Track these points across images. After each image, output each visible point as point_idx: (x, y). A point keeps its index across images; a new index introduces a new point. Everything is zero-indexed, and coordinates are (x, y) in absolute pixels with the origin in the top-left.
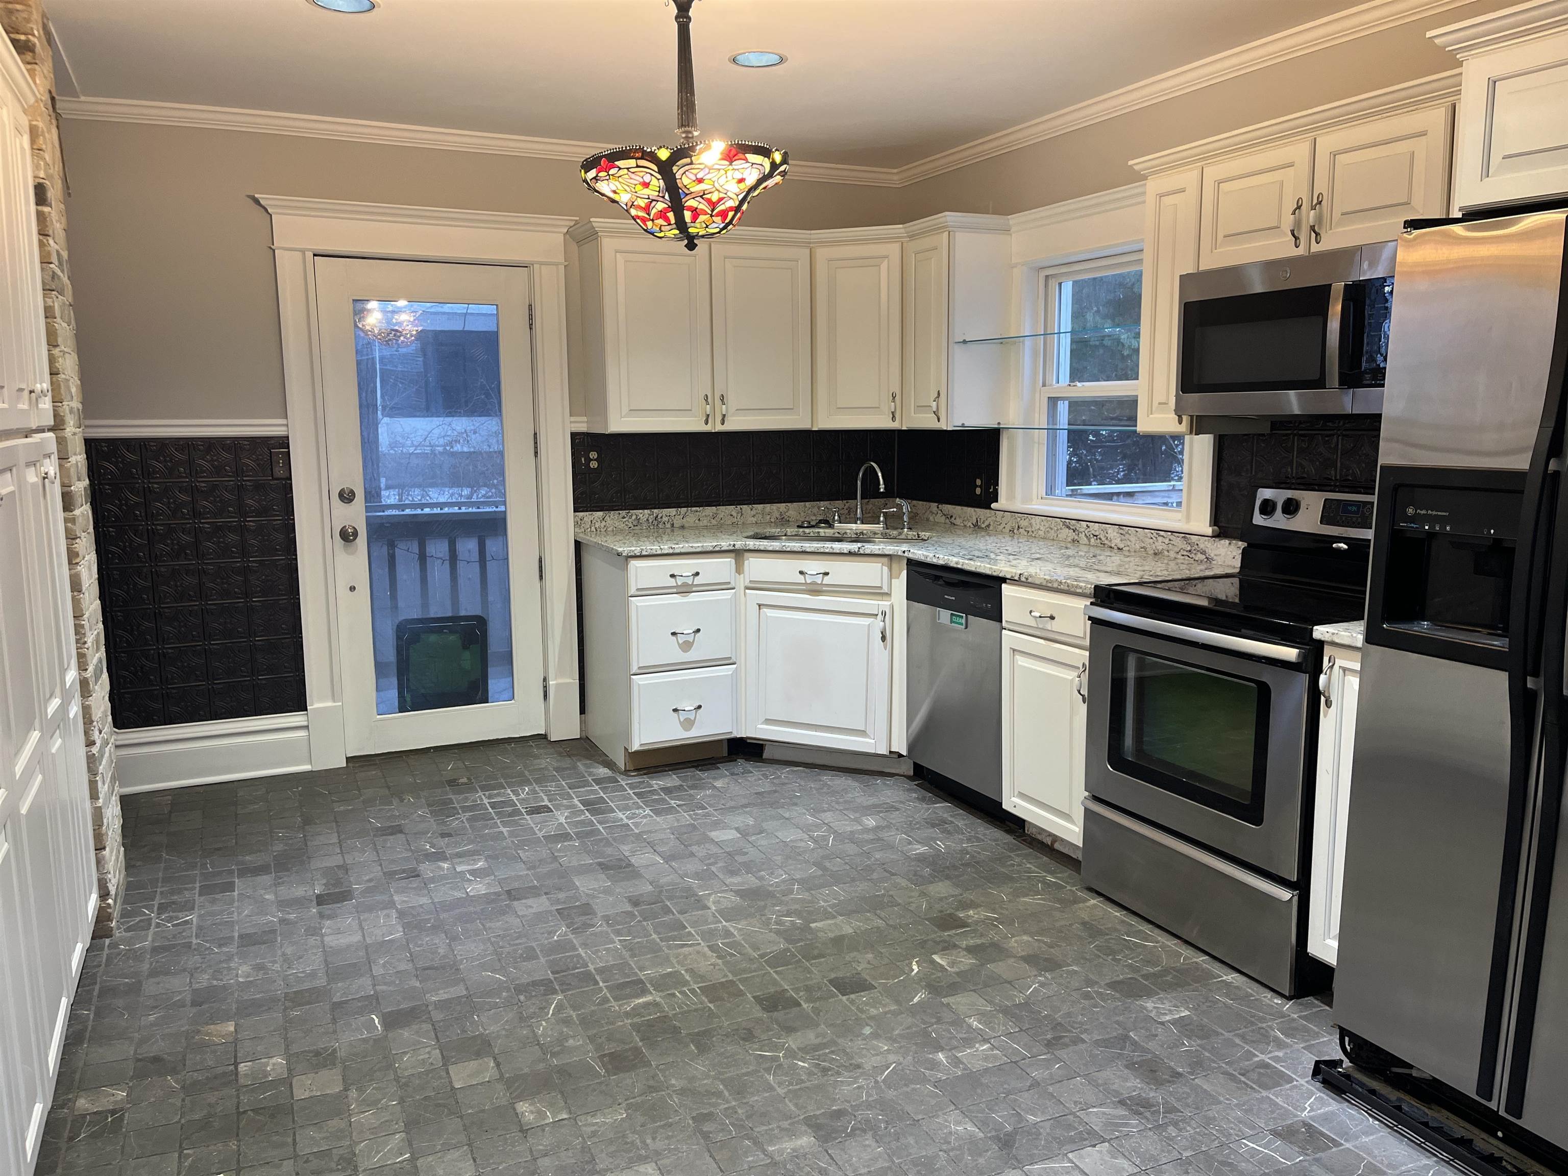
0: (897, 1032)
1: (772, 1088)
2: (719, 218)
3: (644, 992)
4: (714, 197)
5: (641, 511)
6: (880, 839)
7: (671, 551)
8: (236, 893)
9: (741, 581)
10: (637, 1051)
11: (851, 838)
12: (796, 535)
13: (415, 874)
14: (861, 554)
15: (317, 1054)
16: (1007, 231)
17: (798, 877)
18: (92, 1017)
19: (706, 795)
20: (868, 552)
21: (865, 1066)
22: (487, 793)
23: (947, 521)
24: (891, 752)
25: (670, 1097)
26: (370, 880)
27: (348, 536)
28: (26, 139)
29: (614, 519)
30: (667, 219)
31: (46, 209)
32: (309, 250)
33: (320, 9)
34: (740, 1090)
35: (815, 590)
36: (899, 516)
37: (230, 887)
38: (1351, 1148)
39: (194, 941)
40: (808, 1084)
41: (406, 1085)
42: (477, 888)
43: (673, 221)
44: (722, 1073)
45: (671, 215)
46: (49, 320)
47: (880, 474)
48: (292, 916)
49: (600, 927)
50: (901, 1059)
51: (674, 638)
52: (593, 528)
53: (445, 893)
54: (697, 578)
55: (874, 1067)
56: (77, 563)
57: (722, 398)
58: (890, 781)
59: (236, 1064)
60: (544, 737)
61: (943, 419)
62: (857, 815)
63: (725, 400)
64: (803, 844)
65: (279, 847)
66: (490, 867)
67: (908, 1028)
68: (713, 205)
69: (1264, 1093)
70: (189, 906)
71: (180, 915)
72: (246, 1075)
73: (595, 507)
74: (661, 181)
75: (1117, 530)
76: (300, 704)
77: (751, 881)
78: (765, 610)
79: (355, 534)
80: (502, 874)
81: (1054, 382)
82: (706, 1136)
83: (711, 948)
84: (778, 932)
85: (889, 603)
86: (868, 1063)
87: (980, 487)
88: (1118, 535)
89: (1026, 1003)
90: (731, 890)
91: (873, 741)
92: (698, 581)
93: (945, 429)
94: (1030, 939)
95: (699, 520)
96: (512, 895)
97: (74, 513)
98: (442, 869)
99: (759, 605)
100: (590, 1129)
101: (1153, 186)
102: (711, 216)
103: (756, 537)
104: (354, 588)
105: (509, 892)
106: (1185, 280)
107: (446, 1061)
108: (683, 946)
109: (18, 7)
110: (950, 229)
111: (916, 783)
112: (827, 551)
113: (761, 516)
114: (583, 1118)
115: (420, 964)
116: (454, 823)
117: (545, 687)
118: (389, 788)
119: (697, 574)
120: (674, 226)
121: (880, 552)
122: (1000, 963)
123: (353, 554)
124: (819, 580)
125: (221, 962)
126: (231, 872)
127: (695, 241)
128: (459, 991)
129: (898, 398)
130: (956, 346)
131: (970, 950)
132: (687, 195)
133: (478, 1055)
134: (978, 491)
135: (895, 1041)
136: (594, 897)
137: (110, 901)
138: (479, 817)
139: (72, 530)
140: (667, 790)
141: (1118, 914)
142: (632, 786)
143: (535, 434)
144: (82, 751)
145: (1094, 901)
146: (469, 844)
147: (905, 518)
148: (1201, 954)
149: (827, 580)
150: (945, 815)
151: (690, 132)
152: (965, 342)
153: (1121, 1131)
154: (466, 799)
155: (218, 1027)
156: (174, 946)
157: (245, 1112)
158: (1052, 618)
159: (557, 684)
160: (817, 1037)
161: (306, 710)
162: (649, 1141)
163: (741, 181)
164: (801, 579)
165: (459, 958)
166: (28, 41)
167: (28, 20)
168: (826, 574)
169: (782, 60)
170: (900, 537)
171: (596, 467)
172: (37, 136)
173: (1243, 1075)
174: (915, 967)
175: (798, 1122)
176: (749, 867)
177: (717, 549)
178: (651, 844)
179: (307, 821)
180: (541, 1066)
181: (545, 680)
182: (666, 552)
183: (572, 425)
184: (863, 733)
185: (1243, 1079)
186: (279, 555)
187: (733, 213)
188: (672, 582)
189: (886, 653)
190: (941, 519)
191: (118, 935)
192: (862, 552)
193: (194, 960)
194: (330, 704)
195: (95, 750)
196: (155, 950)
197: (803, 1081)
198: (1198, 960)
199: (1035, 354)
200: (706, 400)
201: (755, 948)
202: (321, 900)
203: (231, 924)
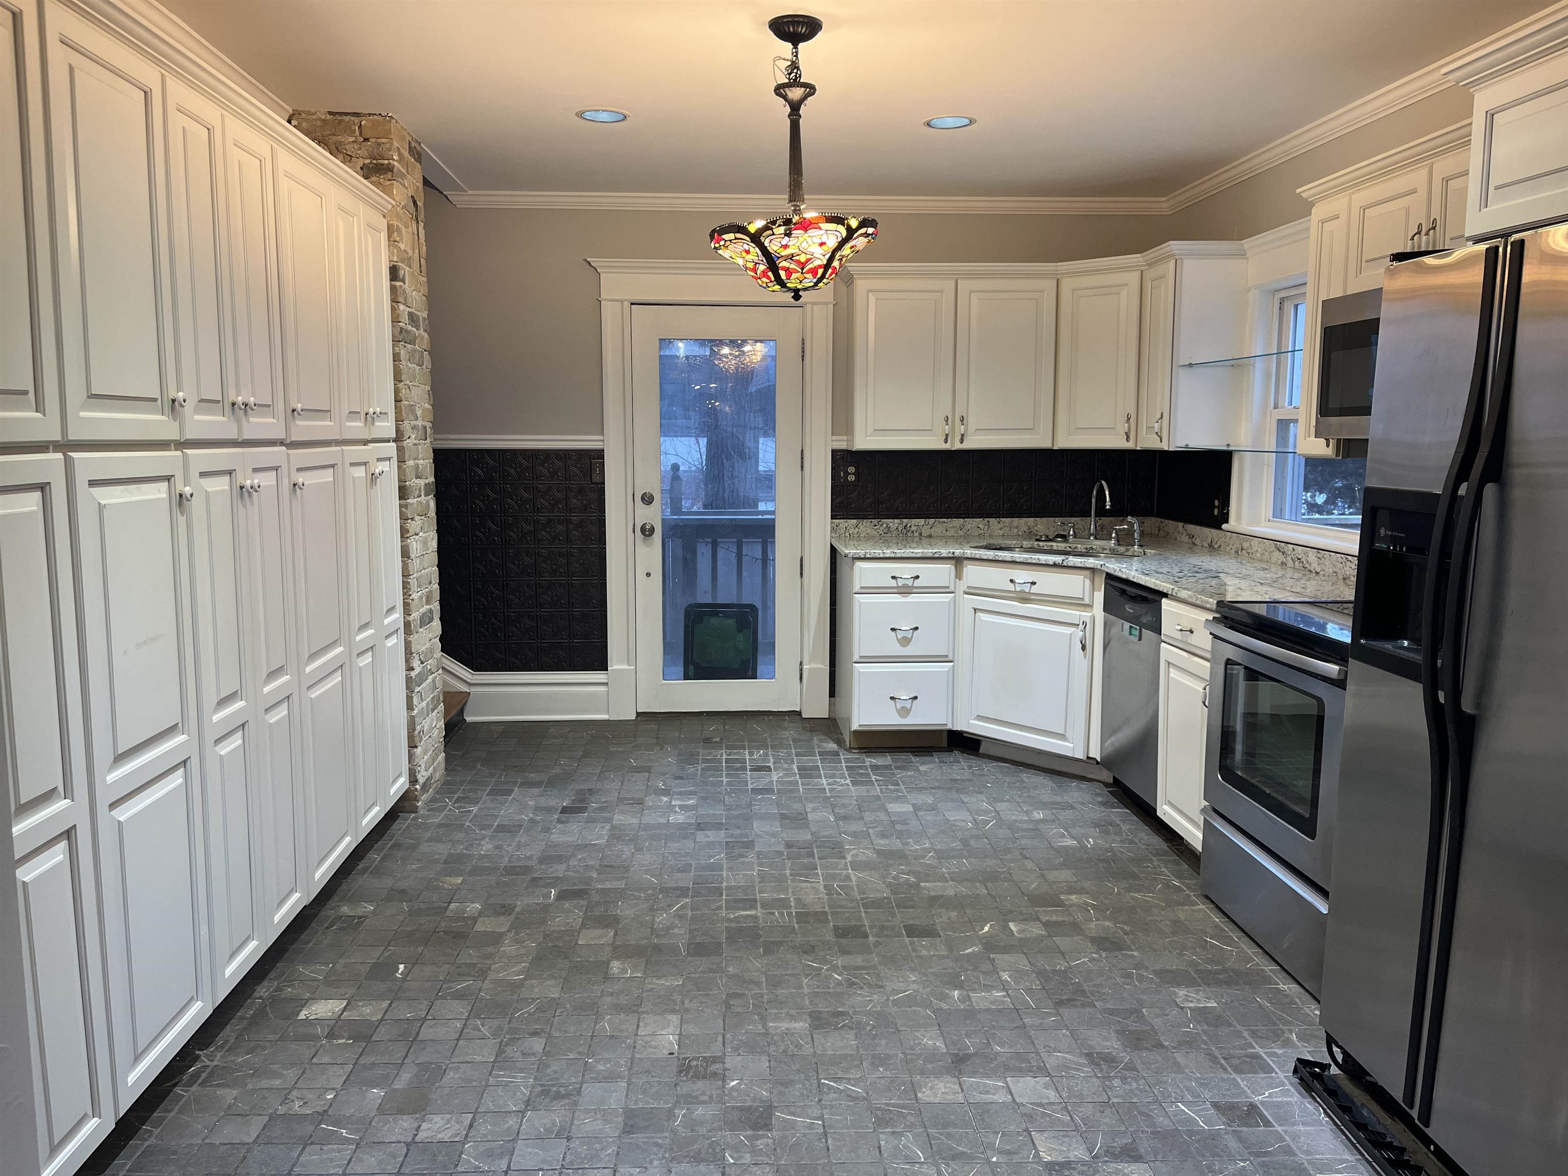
0: (932, 970)
1: (801, 987)
2: (810, 274)
3: (753, 907)
4: (803, 258)
5: (891, 520)
6: (1037, 829)
7: (893, 555)
8: (510, 798)
9: (962, 586)
10: (719, 945)
11: (1011, 826)
12: (1031, 548)
13: (640, 802)
14: (1064, 566)
15: (503, 906)
16: (1243, 255)
17: (939, 847)
18: (379, 859)
19: (907, 776)
20: (1071, 564)
21: (886, 987)
22: (728, 751)
23: (1190, 540)
24: (1088, 758)
25: (721, 978)
26: (605, 802)
27: (647, 532)
28: (384, 236)
29: (866, 526)
30: (768, 278)
31: (398, 284)
32: (626, 300)
33: (588, 122)
34: (775, 983)
35: (1024, 598)
36: (1130, 533)
37: (509, 792)
38: (1281, 1132)
39: (467, 824)
40: (832, 990)
41: (548, 935)
42: (678, 818)
43: (773, 279)
44: (769, 971)
45: (770, 274)
46: (397, 363)
47: (1107, 493)
48: (538, 818)
49: (751, 857)
50: (921, 989)
51: (893, 633)
52: (847, 534)
53: (651, 818)
54: (916, 581)
55: (894, 990)
56: (408, 537)
57: (962, 420)
58: (1084, 785)
59: (450, 903)
60: (799, 713)
61: (1165, 439)
62: (1031, 808)
63: (965, 422)
64: (963, 824)
65: (557, 770)
66: (697, 805)
67: (944, 969)
68: (803, 265)
69: (1234, 1076)
70: (475, 802)
71: (468, 806)
72: (452, 911)
73: (851, 515)
74: (757, 249)
75: (1315, 554)
76: (602, 665)
77: (896, 844)
78: (979, 614)
79: (652, 530)
80: (701, 811)
81: (1286, 405)
82: (728, 1006)
83: (825, 887)
84: (889, 885)
85: (1090, 614)
86: (889, 986)
87: (1218, 507)
88: (1316, 559)
89: (1065, 971)
90: (874, 849)
91: (1071, 745)
92: (917, 583)
93: (1166, 449)
94: (1111, 925)
95: (946, 530)
96: (700, 827)
97: (408, 501)
98: (661, 801)
99: (975, 610)
100: (650, 986)
101: (1318, 212)
102: (802, 273)
103: (988, 547)
104: (647, 574)
105: (699, 824)
106: (1328, 305)
107: (584, 926)
108: (805, 881)
109: (384, 140)
110: (1177, 257)
111: (1110, 789)
112: (1034, 562)
113: (1008, 529)
114: (650, 979)
115: (605, 863)
116: (691, 770)
117: (801, 670)
118: (658, 738)
119: (917, 577)
120: (775, 283)
121: (1081, 565)
122: (1066, 938)
123: (647, 546)
124: (1027, 588)
125: (476, 840)
126: (515, 783)
127: (800, 293)
128: (622, 884)
129: (1133, 420)
130: (1181, 370)
131: (1046, 925)
132: (779, 258)
133: (607, 926)
134: (1216, 512)
135: (925, 975)
136: (761, 837)
137: (418, 787)
138: (714, 767)
139: (404, 512)
140: (875, 768)
141: (1217, 920)
142: (847, 760)
143: (802, 451)
144: (402, 673)
145: (1203, 907)
146: (692, 786)
147: (1136, 536)
148: (1274, 963)
149: (1034, 589)
150: (1116, 819)
151: (799, 206)
152: (1191, 365)
153: (1069, 1073)
154: (710, 754)
155: (451, 879)
156: (452, 825)
157: (438, 932)
158: (1191, 631)
159: (810, 669)
160: (863, 961)
161: (607, 670)
162: (686, 1002)
163: (822, 244)
164: (1011, 587)
165: (634, 863)
166: (389, 164)
167: (389, 149)
168: (1034, 583)
169: (972, 122)
170: (1128, 554)
171: (853, 480)
172: (393, 232)
173: (1225, 1059)
174: (986, 929)
175: (804, 1013)
176: (900, 835)
177: (937, 555)
178: (833, 806)
179: (586, 755)
180: (644, 942)
181: (801, 664)
182: (888, 556)
183: (834, 443)
184: (1062, 737)
185: (1223, 1062)
186: (593, 544)
187: (822, 270)
188: (893, 583)
189: (1085, 663)
190: (1185, 539)
191: (422, 812)
192: (1065, 564)
193: (460, 835)
194: (625, 667)
195: (413, 674)
196: (440, 825)
197: (829, 988)
198: (1266, 968)
199: (1268, 375)
200: (947, 421)
201: (862, 892)
202: (564, 810)
203: (496, 817)
